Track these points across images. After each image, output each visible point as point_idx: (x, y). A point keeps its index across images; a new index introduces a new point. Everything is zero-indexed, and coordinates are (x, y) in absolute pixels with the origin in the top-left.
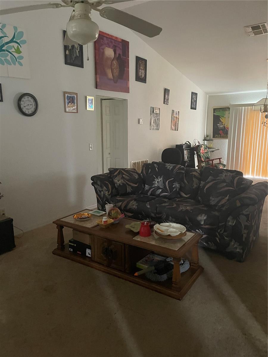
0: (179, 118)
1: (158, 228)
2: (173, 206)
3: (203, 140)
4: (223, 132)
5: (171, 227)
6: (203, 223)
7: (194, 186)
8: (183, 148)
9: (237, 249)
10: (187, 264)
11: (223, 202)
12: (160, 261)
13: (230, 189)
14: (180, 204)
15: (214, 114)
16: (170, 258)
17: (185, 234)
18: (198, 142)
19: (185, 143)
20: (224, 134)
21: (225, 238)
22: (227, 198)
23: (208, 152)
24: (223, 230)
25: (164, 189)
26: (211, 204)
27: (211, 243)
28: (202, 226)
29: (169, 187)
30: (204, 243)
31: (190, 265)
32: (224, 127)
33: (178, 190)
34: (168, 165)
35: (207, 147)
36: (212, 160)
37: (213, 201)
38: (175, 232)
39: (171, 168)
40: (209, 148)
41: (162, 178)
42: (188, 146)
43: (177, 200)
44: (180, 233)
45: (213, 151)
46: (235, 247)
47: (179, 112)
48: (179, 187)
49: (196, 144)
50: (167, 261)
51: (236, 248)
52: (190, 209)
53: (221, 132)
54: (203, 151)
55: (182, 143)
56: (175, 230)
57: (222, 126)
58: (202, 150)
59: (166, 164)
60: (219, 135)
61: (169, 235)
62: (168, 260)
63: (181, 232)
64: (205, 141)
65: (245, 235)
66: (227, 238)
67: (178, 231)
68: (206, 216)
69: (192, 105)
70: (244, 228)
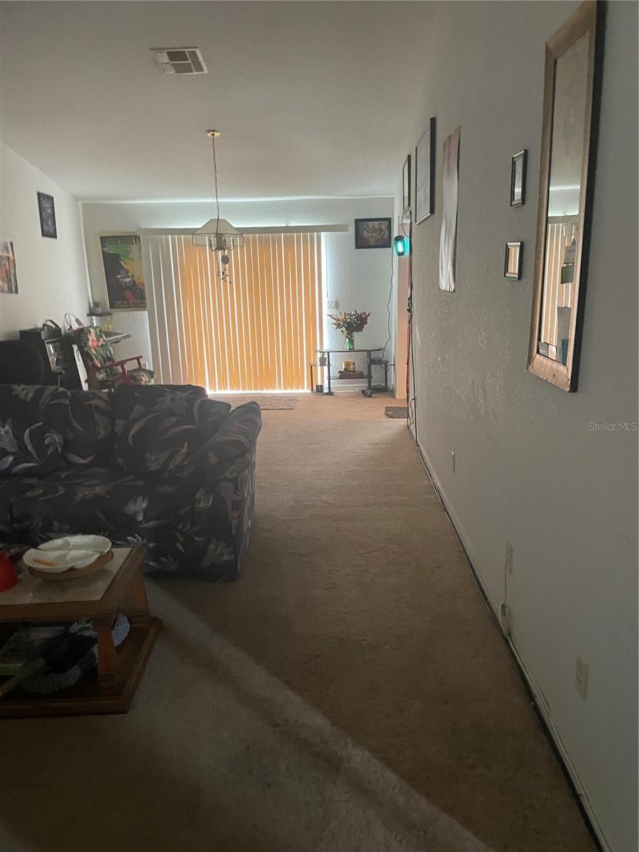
0: (14, 260)
1: (36, 558)
2: (58, 492)
3: (88, 315)
4: (133, 295)
5: (71, 547)
6: (142, 518)
7: (99, 433)
8: (43, 338)
9: (223, 557)
10: (124, 622)
11: (178, 460)
12: (55, 638)
13: (187, 429)
14: (76, 484)
15: (105, 249)
16: (76, 624)
17: (110, 555)
18: (77, 320)
19: (44, 325)
20: (137, 300)
21: (196, 539)
22: (185, 450)
23: (106, 345)
24: (189, 524)
25: (21, 452)
26: (150, 470)
27: (167, 558)
28: (141, 526)
29: (34, 447)
30: (151, 563)
31: (130, 623)
32: (134, 281)
33: (60, 451)
34: (21, 388)
35: (101, 333)
36: (122, 363)
37: (155, 461)
38: (86, 557)
39: (30, 395)
40: (108, 334)
41: (9, 425)
42: (55, 332)
43: (63, 476)
44: (98, 558)
45: (116, 341)
46: (218, 552)
47: (11, 244)
48: (62, 442)
49: (71, 327)
50: (73, 632)
51: (222, 554)
52: (103, 492)
53: (128, 294)
54: (95, 344)
55: (36, 325)
56: (83, 552)
57: (128, 280)
58: (90, 339)
59: (15, 387)
60: (126, 302)
61: (72, 569)
62: (75, 628)
63: (101, 553)
64: (94, 317)
65: (235, 523)
66: (201, 537)
67: (91, 552)
68: (146, 500)
69: (45, 227)
70: (230, 507)
